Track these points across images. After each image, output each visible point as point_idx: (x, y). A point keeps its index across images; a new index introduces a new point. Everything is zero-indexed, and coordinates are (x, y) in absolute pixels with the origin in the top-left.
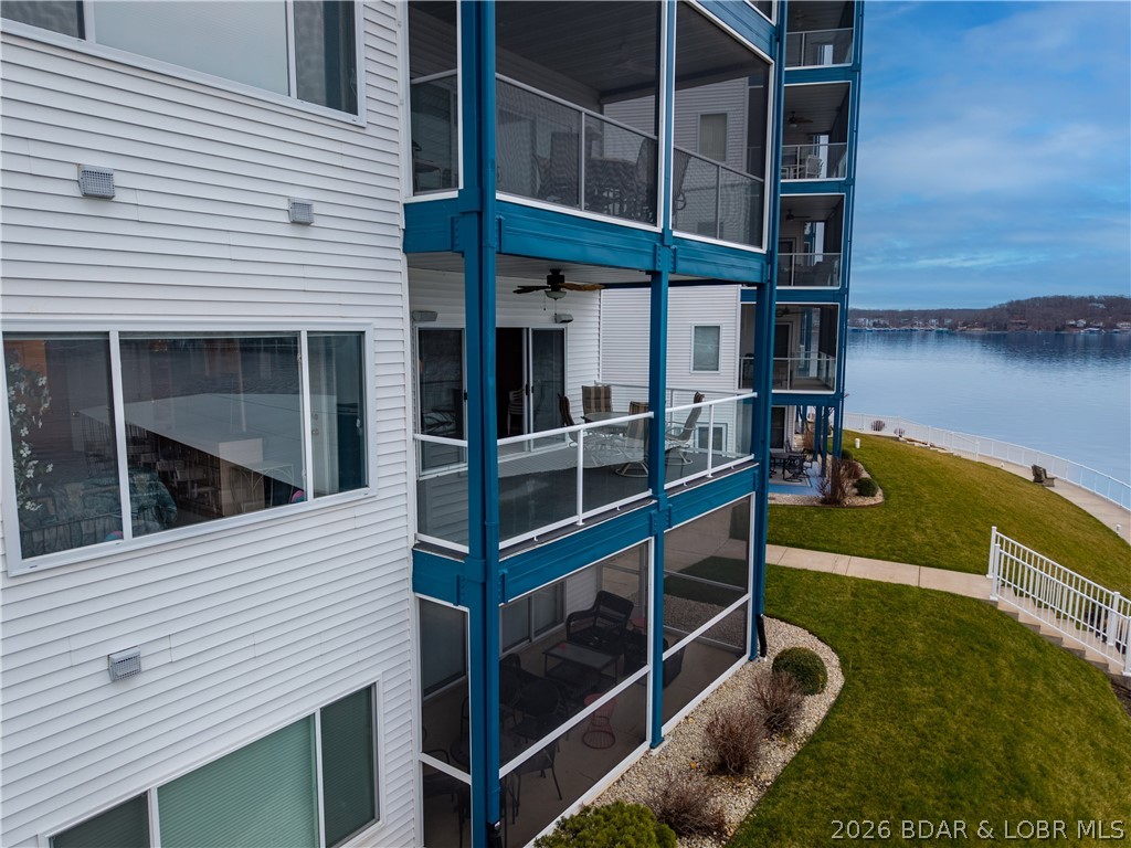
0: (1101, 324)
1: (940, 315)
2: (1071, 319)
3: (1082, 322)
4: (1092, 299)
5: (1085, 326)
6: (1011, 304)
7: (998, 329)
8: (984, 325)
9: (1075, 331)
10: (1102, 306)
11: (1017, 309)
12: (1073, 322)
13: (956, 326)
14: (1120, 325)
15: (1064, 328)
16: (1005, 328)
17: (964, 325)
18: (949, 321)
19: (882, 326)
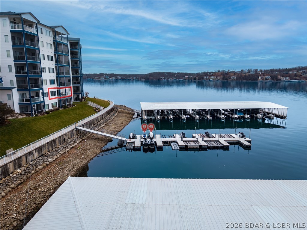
0: (167, 78)
1: (136, 76)
2: (161, 77)
3: (163, 78)
4: (165, 73)
5: (164, 79)
6: (150, 73)
7: (147, 79)
8: (144, 78)
10: (167, 74)
11: (151, 75)
12: (161, 78)
13: (139, 79)
14: (170, 78)
15: (160, 79)
16: (149, 79)
17: (141, 78)
18: (138, 77)
19: (123, 78)
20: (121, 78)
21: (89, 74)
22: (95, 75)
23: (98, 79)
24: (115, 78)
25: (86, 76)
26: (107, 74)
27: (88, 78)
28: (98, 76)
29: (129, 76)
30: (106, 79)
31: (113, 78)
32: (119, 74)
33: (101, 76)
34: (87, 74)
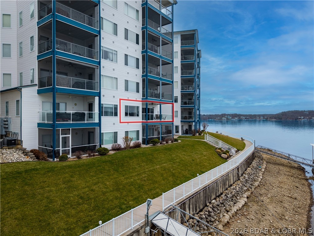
0: (308, 118)
1: (264, 116)
2: (299, 116)
3: (302, 117)
4: (305, 111)
5: (303, 119)
6: (282, 112)
7: (279, 119)
8: (275, 118)
9: (301, 120)
10: (308, 113)
11: (284, 114)
12: (300, 117)
13: (268, 119)
14: (313, 118)
15: (297, 119)
16: (281, 119)
17: (270, 118)
18: (266, 117)
19: (247, 119)
20: (245, 118)
21: (210, 115)
22: (216, 116)
23: (219, 119)
24: (238, 118)
25: (208, 117)
26: (229, 115)
27: (209, 118)
28: (219, 117)
29: (255, 116)
30: (229, 119)
31: (236, 118)
32: (243, 115)
33: (223, 116)
34: (208, 115)
